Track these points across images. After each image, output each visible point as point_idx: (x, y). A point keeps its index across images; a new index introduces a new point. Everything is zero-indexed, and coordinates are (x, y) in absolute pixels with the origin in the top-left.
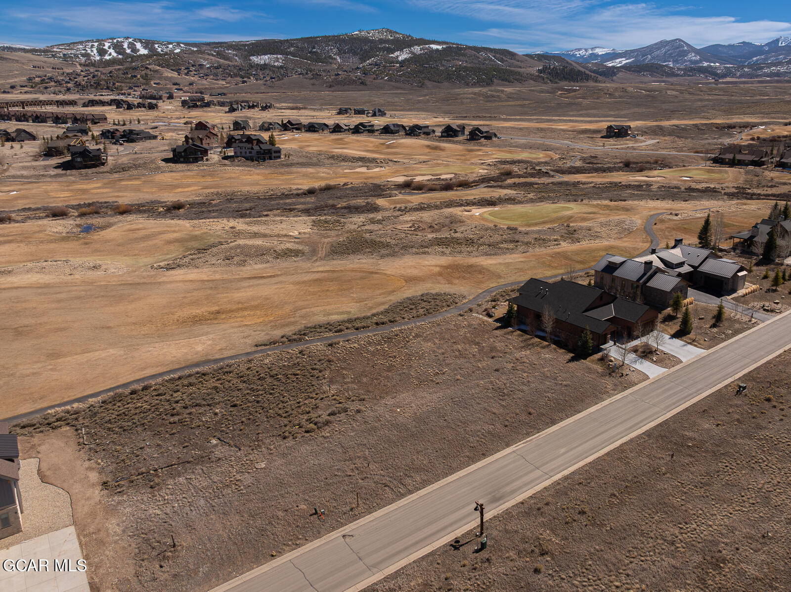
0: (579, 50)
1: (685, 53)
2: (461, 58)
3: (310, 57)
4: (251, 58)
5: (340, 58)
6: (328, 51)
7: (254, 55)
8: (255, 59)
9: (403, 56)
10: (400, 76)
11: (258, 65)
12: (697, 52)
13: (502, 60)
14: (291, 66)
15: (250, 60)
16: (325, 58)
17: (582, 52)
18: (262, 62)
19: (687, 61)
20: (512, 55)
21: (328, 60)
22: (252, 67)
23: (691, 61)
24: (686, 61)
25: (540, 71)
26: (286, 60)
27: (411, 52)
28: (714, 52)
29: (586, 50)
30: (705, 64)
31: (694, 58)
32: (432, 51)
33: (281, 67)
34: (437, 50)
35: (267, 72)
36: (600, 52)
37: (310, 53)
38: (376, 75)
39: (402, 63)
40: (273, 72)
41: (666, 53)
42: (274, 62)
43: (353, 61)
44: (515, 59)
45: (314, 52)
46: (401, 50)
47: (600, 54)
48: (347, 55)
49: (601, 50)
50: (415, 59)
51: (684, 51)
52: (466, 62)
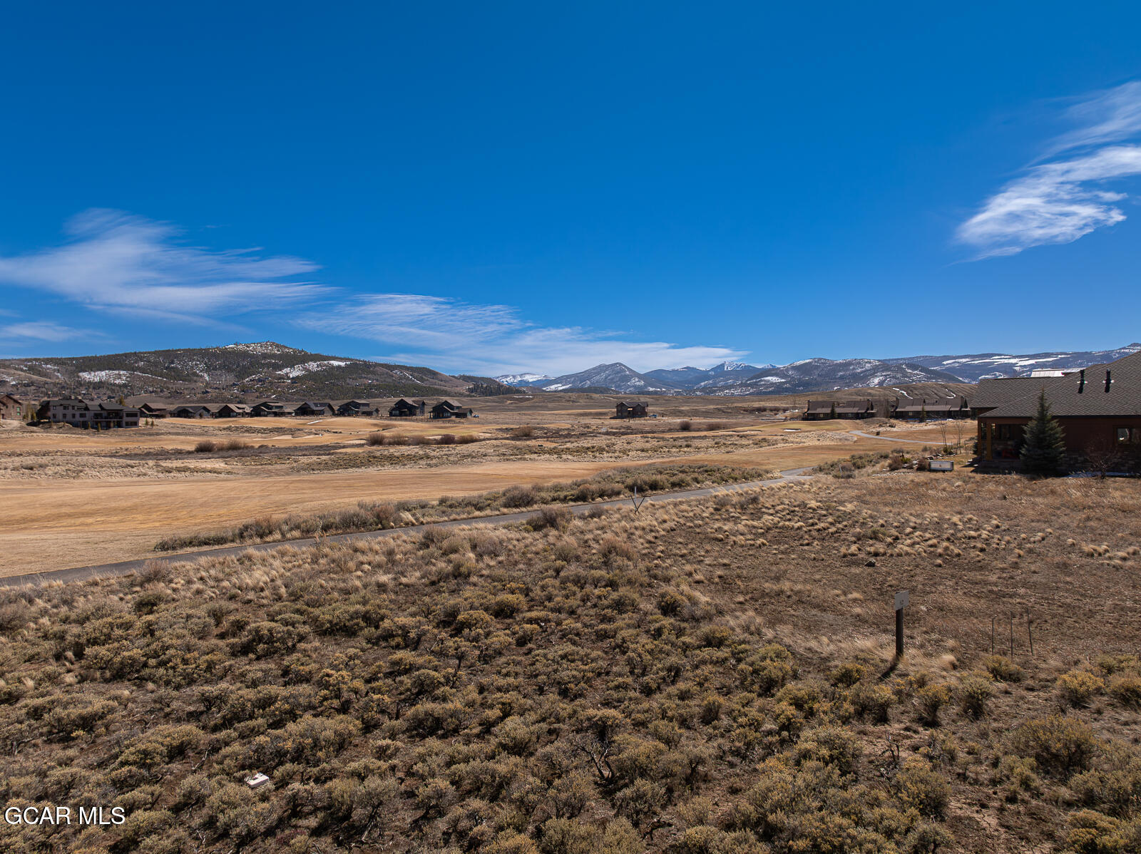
0: (507, 376)
1: (627, 378)
2: (370, 376)
3: (167, 374)
4: (81, 374)
5: (209, 375)
6: (192, 367)
7: (85, 371)
8: (85, 376)
9: (296, 372)
10: (292, 394)
11: (90, 382)
12: (640, 377)
13: (422, 380)
14: (138, 384)
15: (79, 377)
16: (188, 375)
17: (510, 380)
18: (97, 380)
19: (631, 387)
20: (434, 374)
21: (191, 377)
22: (81, 385)
23: (635, 386)
24: (629, 386)
25: (471, 390)
26: (131, 376)
27: (305, 369)
28: (657, 377)
29: (514, 377)
30: (651, 389)
31: (638, 383)
32: (333, 367)
33: (125, 386)
34: (339, 367)
35: (103, 391)
36: (530, 378)
37: (166, 368)
38: (260, 393)
39: (295, 380)
40: (113, 391)
41: (606, 378)
42: (114, 380)
43: (227, 378)
44: (437, 379)
45: (173, 368)
46: (292, 366)
47: (531, 380)
48: (219, 372)
49: (531, 376)
50: (310, 376)
51: (626, 376)
52: (377, 380)
